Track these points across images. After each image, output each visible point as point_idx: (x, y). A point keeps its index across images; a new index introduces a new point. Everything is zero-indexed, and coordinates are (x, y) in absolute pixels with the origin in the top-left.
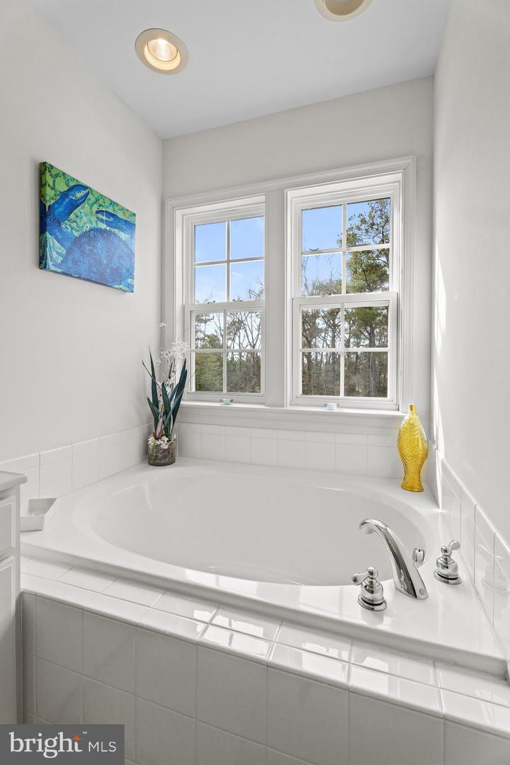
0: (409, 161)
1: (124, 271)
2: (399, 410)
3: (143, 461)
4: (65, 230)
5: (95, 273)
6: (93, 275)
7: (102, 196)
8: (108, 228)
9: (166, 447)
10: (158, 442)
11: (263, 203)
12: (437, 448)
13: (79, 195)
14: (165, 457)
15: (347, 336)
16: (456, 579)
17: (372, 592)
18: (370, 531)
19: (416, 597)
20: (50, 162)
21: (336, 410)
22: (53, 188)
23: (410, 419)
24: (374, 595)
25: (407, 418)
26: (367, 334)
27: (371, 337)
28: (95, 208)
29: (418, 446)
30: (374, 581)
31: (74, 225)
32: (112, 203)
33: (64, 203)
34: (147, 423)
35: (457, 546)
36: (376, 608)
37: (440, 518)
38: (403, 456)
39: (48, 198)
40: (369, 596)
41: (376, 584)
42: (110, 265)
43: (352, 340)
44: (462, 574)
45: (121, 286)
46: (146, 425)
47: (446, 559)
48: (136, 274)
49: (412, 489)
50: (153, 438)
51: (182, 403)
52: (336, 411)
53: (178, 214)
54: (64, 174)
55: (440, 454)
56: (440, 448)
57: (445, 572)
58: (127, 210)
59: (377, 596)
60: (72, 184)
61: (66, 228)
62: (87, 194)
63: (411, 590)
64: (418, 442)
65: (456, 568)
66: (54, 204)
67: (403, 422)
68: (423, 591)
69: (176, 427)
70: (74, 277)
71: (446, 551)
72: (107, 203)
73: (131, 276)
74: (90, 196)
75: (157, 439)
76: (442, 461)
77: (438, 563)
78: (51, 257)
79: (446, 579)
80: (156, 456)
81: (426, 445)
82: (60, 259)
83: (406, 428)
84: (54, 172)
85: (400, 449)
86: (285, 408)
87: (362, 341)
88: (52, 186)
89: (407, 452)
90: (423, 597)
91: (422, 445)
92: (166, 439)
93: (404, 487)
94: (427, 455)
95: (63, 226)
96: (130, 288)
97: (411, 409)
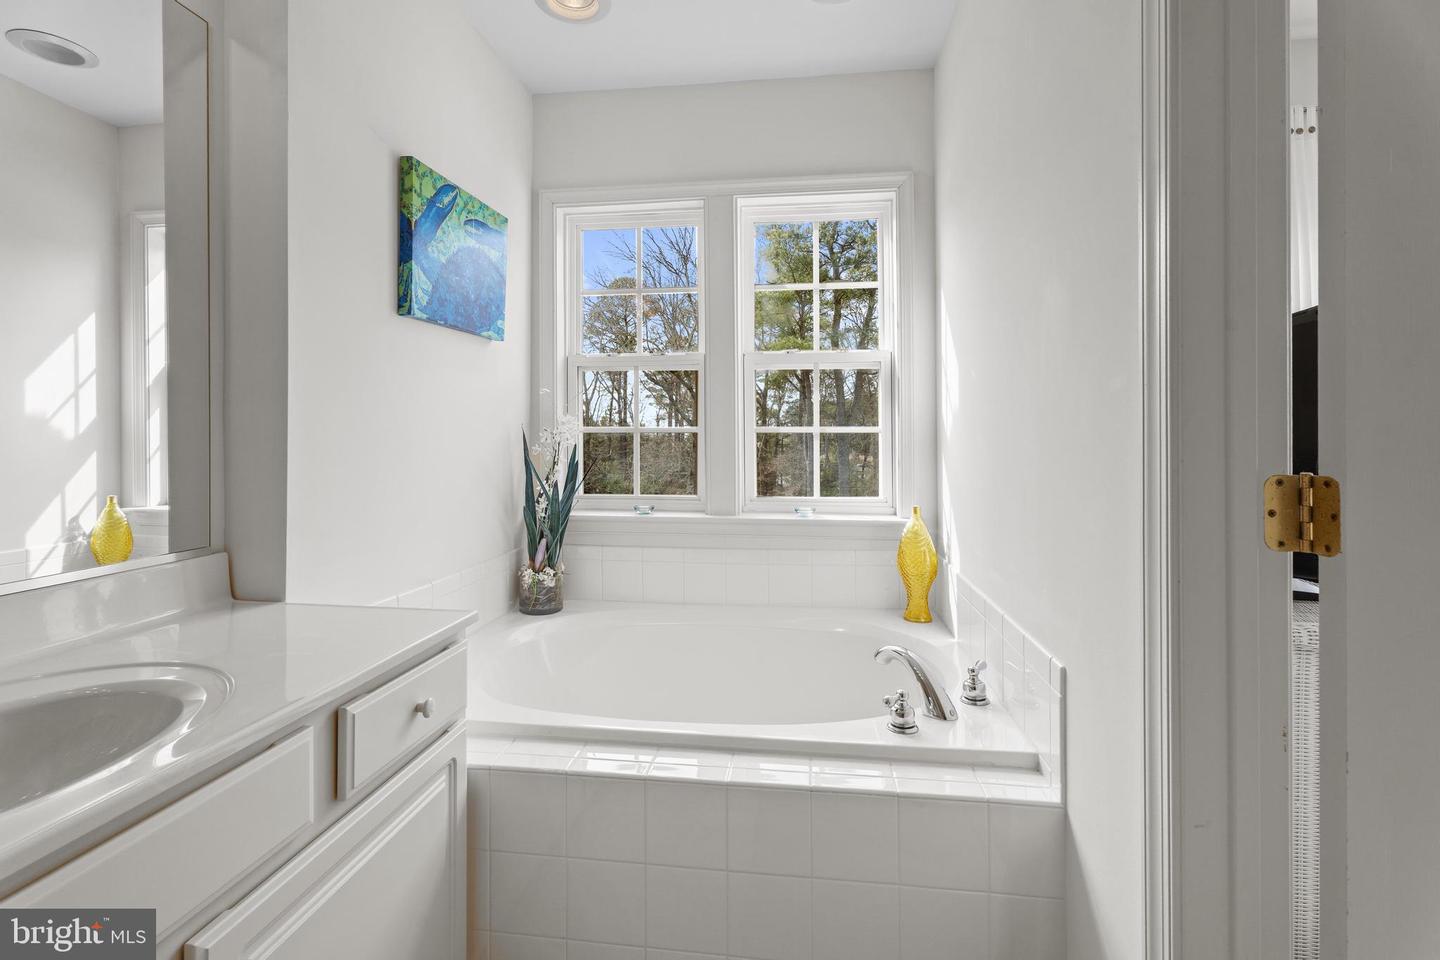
0: (904, 178)
1: (494, 308)
2: (895, 514)
3: (511, 608)
4: (431, 255)
5: (462, 316)
6: (459, 319)
7: (471, 197)
8: (477, 246)
9: (552, 584)
10: (541, 576)
11: (700, 208)
12: (949, 562)
13: (447, 200)
14: (550, 600)
15: (762, 386)
16: (984, 700)
17: (902, 716)
18: (889, 660)
19: (945, 719)
20: (416, 156)
21: (811, 516)
22: (419, 195)
23: (914, 525)
24: (905, 719)
25: (910, 523)
26: (795, 381)
27: (804, 387)
28: (463, 218)
29: (925, 560)
30: (905, 703)
31: (441, 246)
32: (483, 207)
33: (431, 215)
34: (515, 548)
35: (984, 666)
36: (908, 731)
37: (956, 647)
38: (905, 575)
39: (414, 211)
40: (900, 721)
41: (906, 708)
42: (478, 303)
43: (771, 393)
44: (990, 695)
45: (490, 333)
46: (514, 551)
47: (973, 679)
48: (507, 312)
49: (917, 621)
50: (530, 571)
51: (572, 514)
52: (811, 518)
53: (560, 212)
54: (431, 171)
55: (954, 568)
56: (953, 560)
57: (973, 694)
58: (498, 214)
59: (909, 719)
60: (439, 184)
61: (433, 251)
62: (455, 198)
63: (941, 714)
64: (925, 556)
65: (984, 689)
66: (420, 218)
67: (905, 530)
68: (953, 713)
69: (566, 552)
70: (440, 324)
71: (973, 671)
72: (477, 206)
73: (501, 315)
74: (458, 200)
75: (537, 571)
76: (957, 576)
77: (964, 685)
78: (417, 297)
79: (974, 701)
80: (537, 600)
81: (934, 558)
82: (426, 298)
83: (908, 538)
84: (421, 171)
85: (902, 567)
86: (737, 517)
87: (787, 394)
88: (419, 191)
89: (911, 570)
90: (953, 718)
91: (930, 558)
92: (552, 572)
93: (906, 619)
94: (937, 573)
95: (429, 249)
96: (500, 333)
97: (915, 512)
